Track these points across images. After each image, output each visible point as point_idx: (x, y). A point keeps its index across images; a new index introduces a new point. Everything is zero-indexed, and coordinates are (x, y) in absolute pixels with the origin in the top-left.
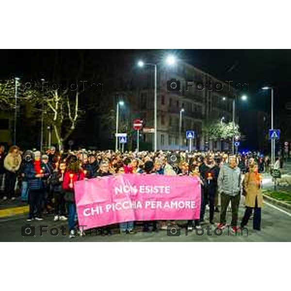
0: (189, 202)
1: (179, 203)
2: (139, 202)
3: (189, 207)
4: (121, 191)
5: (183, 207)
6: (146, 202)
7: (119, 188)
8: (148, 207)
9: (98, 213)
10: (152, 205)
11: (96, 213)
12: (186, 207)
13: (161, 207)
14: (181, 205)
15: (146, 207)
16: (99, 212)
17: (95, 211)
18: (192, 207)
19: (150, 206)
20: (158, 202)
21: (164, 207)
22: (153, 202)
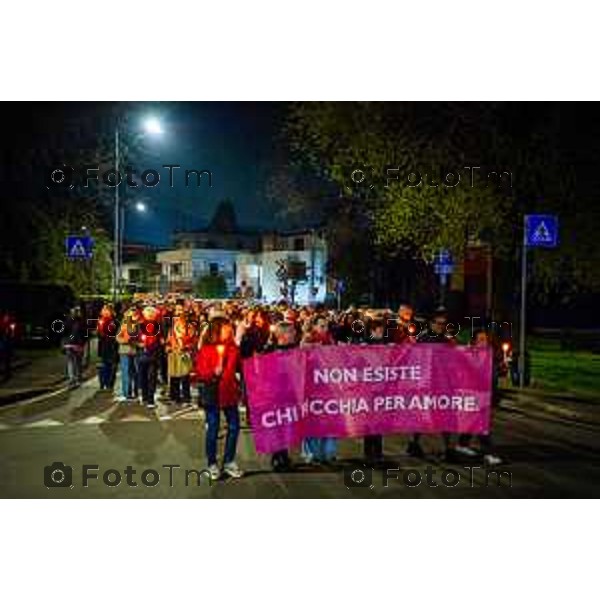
0: (460, 399)
1: (448, 403)
2: (362, 401)
3: (460, 407)
4: (326, 379)
5: (445, 407)
6: (376, 400)
7: (322, 373)
8: (379, 407)
9: (290, 420)
10: (388, 403)
11: (284, 420)
12: (453, 407)
13: (403, 407)
14: (444, 402)
15: (376, 408)
16: (293, 418)
17: (285, 416)
18: (467, 409)
19: (383, 406)
20: (397, 398)
21: (411, 406)
22: (388, 398)
